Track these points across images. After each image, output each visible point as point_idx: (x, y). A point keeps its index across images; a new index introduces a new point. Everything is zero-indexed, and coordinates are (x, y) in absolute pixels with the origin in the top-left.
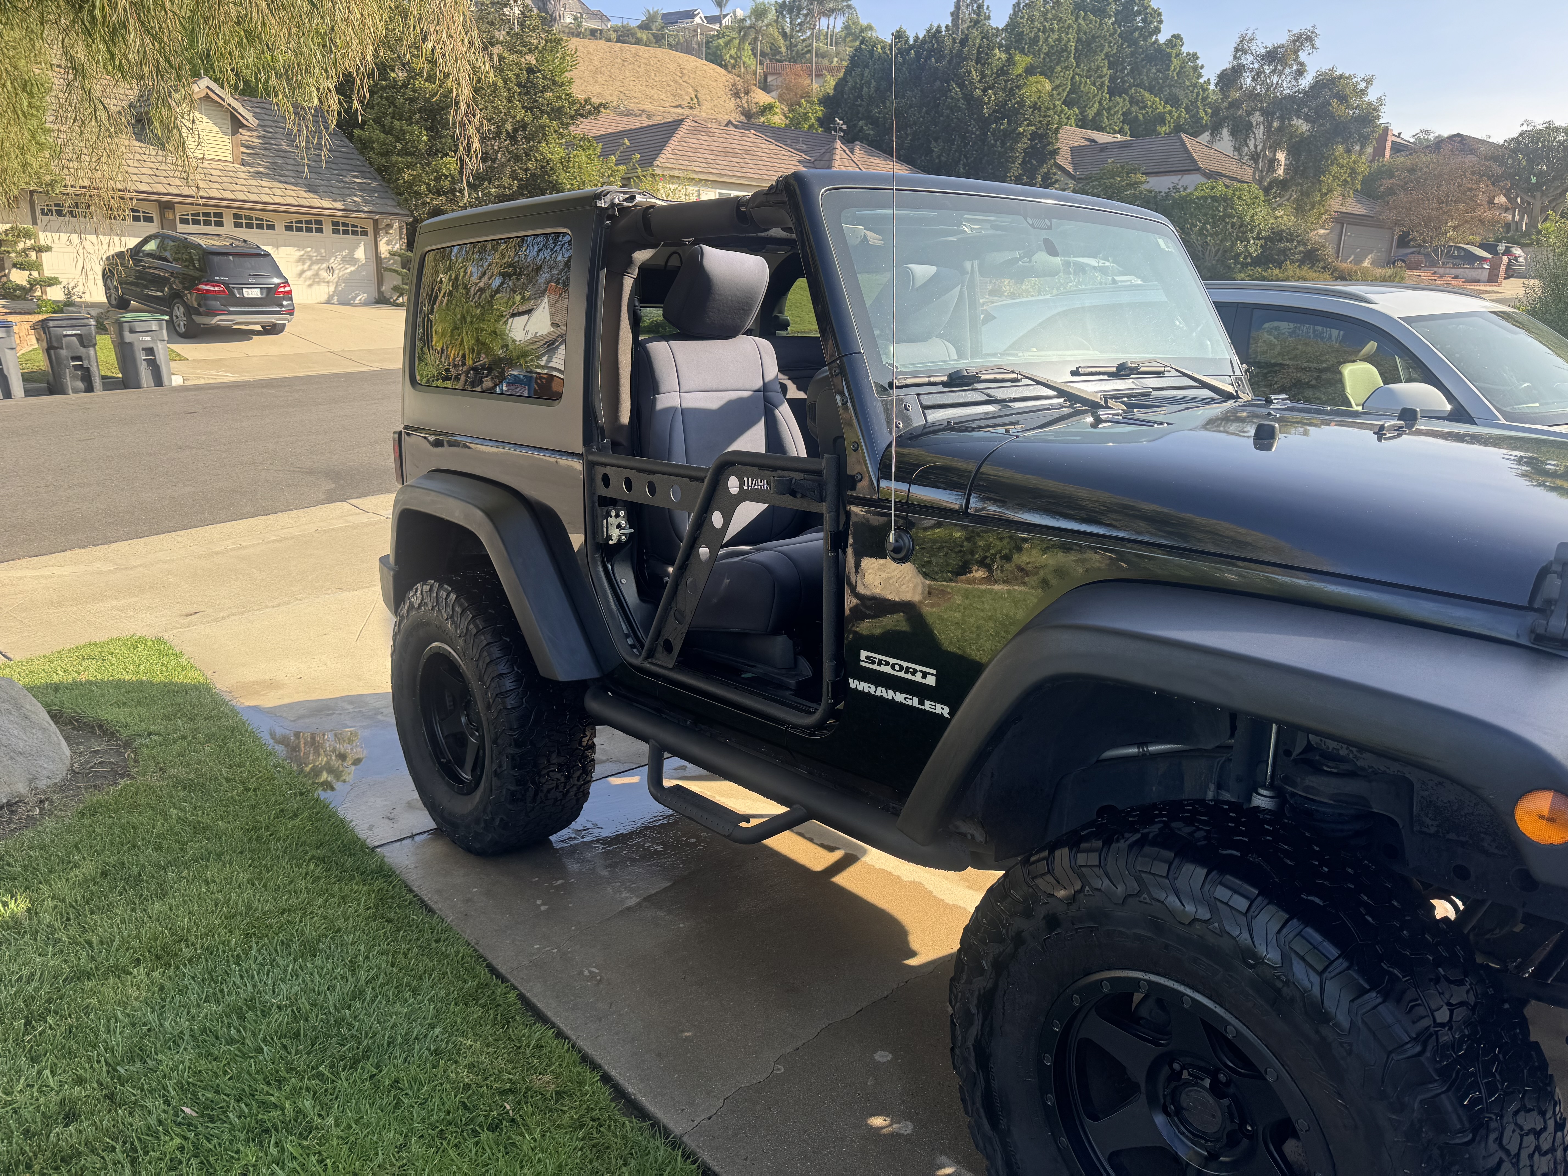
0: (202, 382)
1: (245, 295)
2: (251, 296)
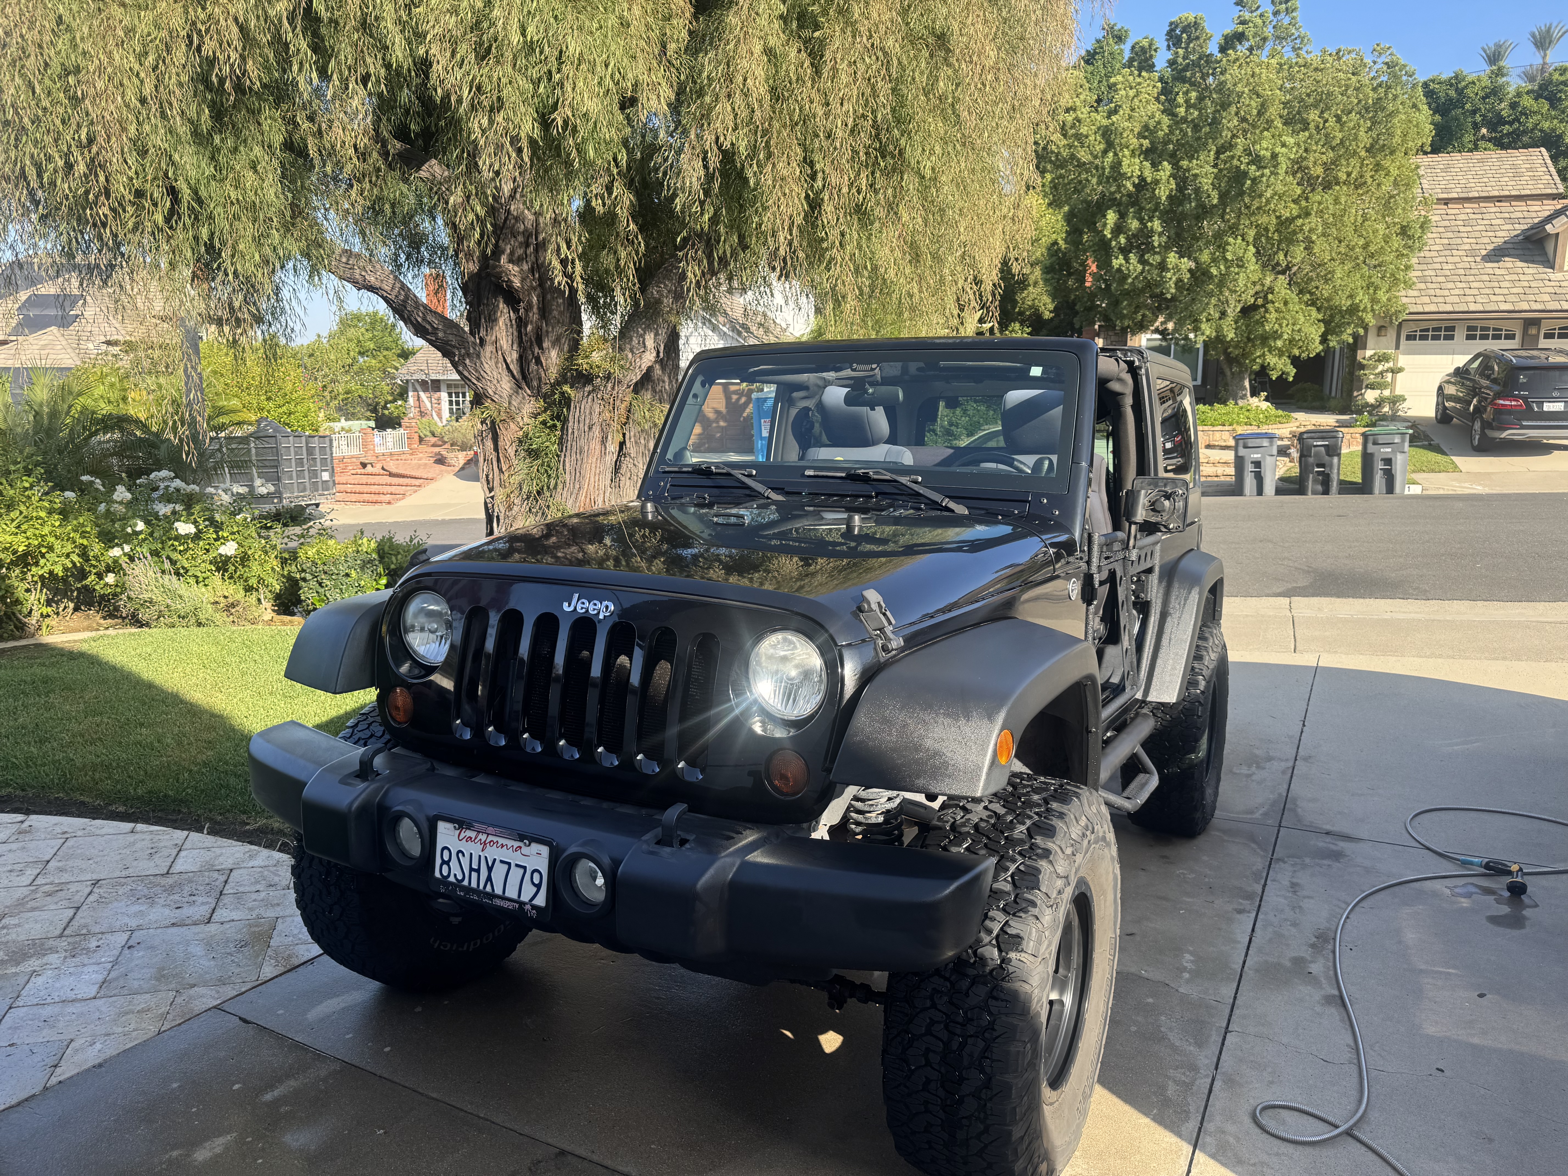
0: (1441, 492)
1: (1545, 409)
2: (1552, 409)
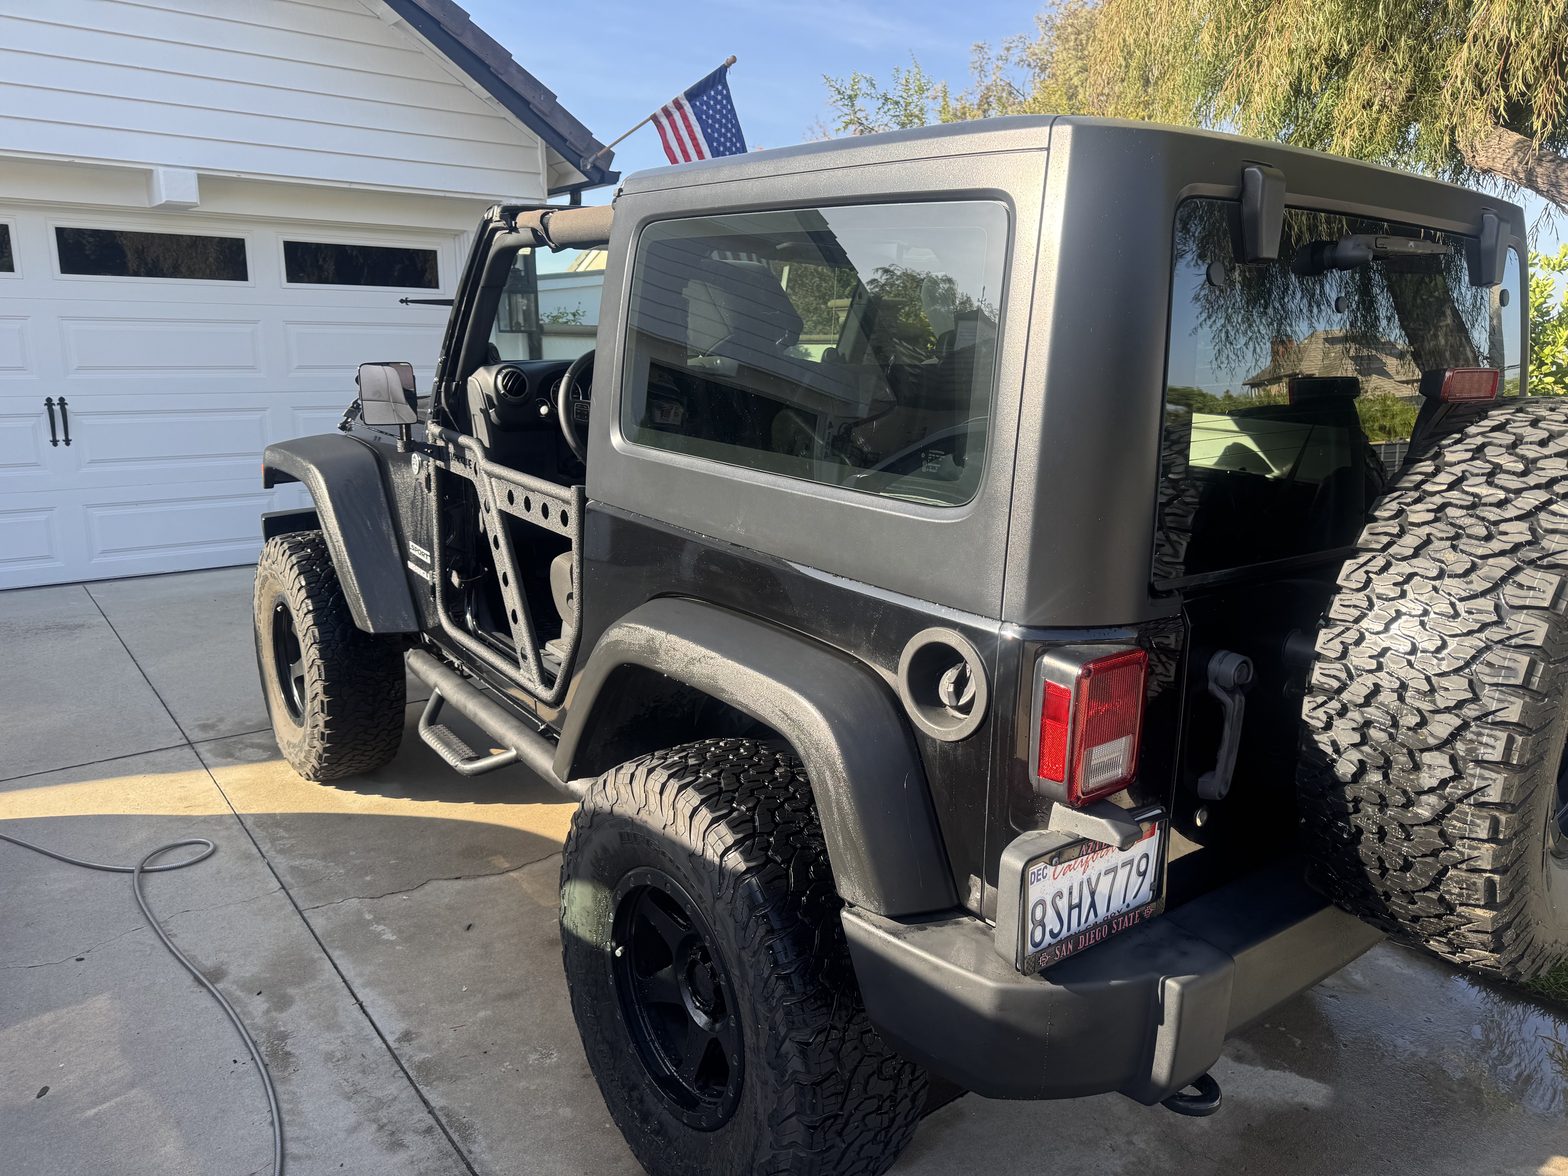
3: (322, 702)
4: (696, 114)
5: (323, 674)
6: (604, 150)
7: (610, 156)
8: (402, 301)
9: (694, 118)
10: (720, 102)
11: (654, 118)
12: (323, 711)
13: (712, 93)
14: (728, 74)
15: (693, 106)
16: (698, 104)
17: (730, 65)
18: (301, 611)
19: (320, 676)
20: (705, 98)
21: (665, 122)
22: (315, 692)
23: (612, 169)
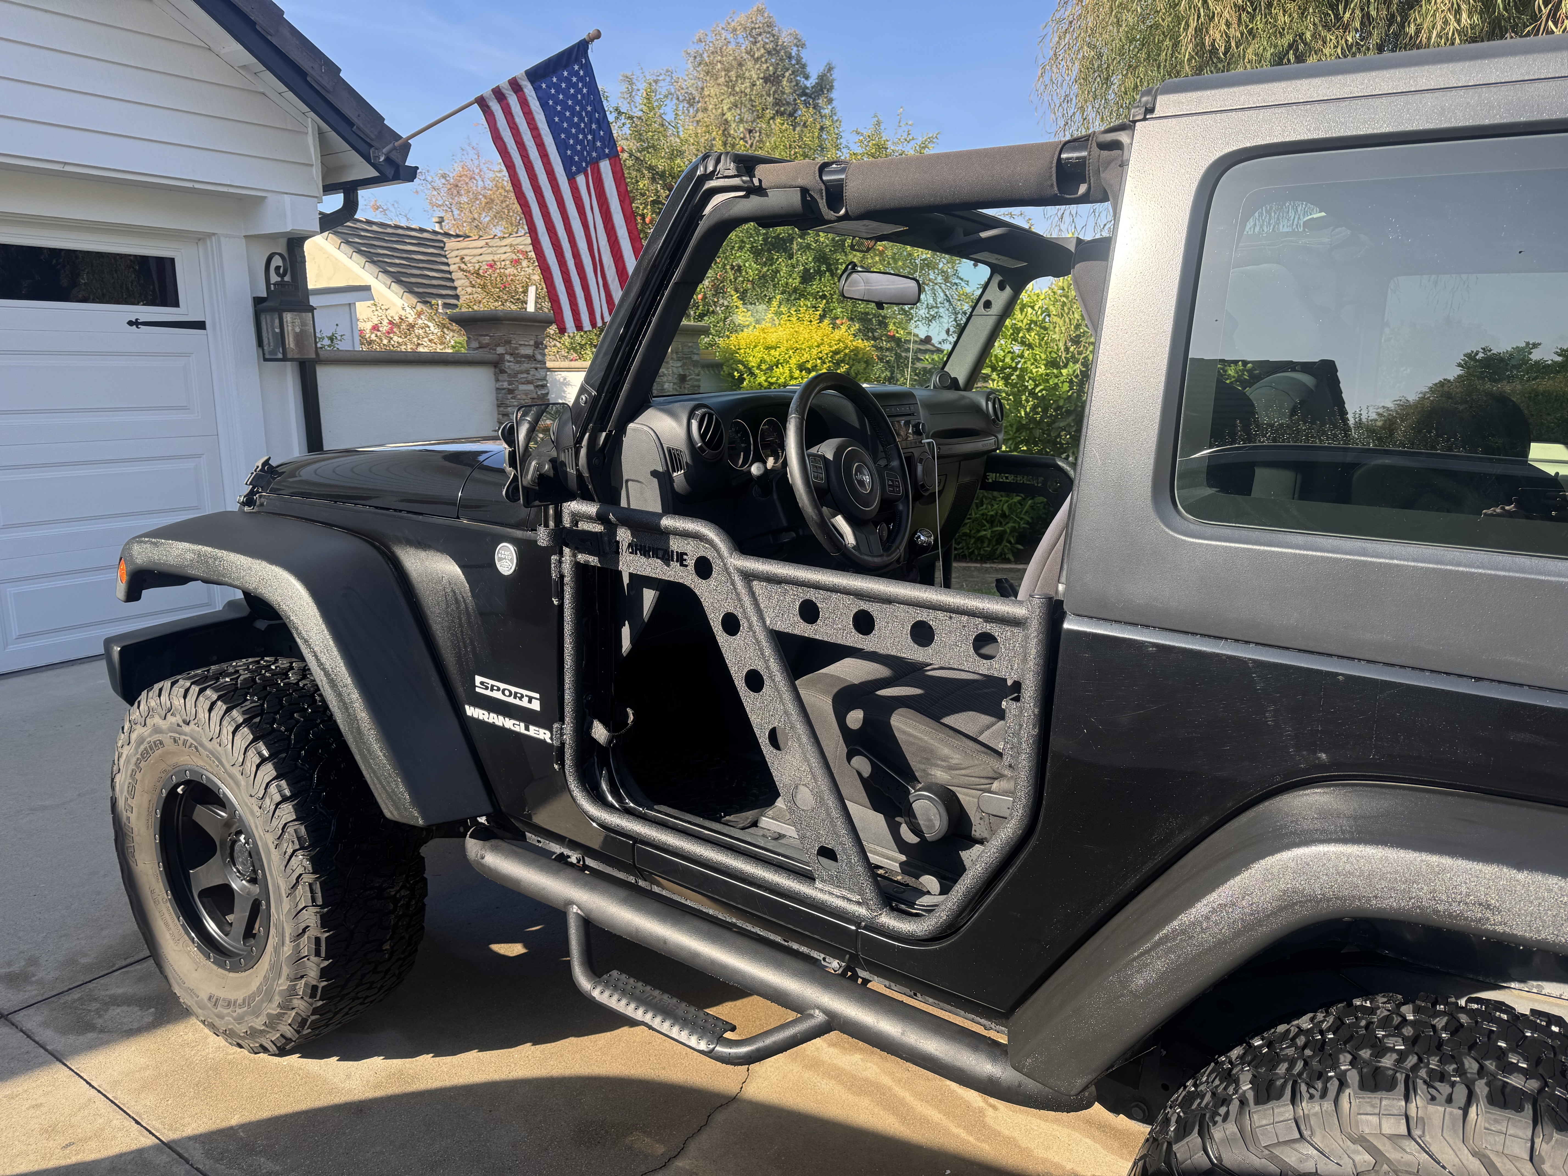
3: (318, 940)
4: (539, 99)
5: (319, 895)
6: (400, 141)
7: (406, 148)
8: (131, 323)
9: (538, 103)
10: (575, 86)
11: (481, 102)
12: (318, 953)
13: (566, 74)
14: (589, 51)
15: (537, 89)
16: (544, 86)
17: (592, 40)
18: (267, 801)
19: (313, 900)
20: (555, 80)
21: (495, 107)
22: (303, 925)
23: (408, 163)
